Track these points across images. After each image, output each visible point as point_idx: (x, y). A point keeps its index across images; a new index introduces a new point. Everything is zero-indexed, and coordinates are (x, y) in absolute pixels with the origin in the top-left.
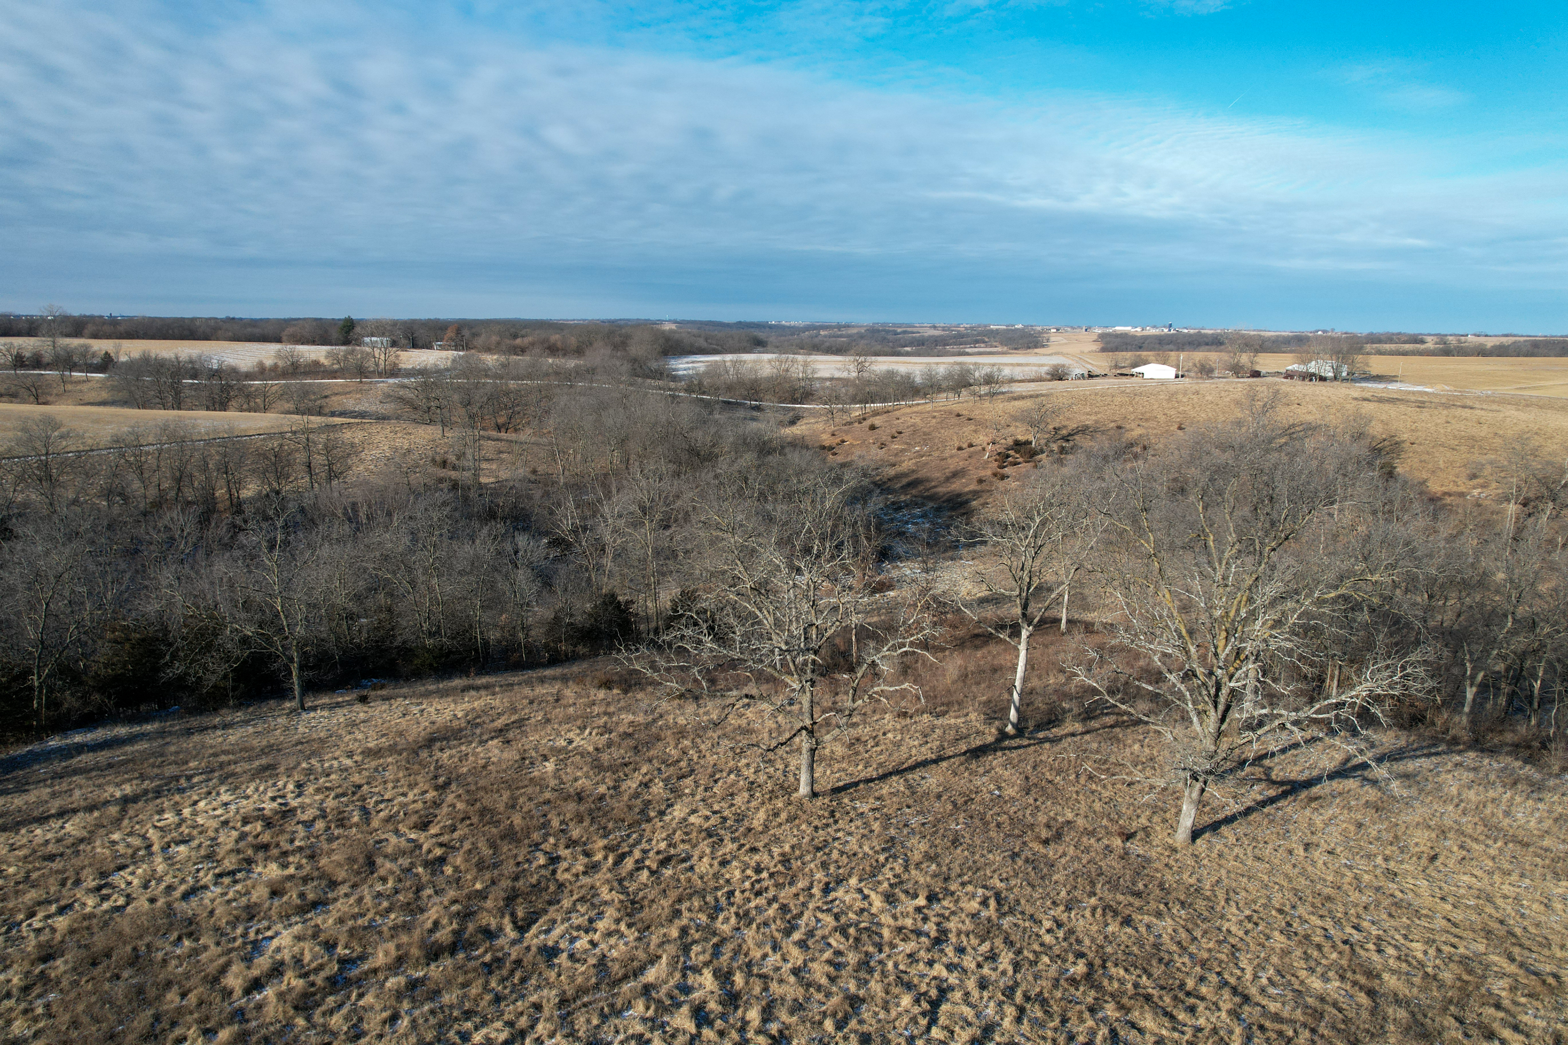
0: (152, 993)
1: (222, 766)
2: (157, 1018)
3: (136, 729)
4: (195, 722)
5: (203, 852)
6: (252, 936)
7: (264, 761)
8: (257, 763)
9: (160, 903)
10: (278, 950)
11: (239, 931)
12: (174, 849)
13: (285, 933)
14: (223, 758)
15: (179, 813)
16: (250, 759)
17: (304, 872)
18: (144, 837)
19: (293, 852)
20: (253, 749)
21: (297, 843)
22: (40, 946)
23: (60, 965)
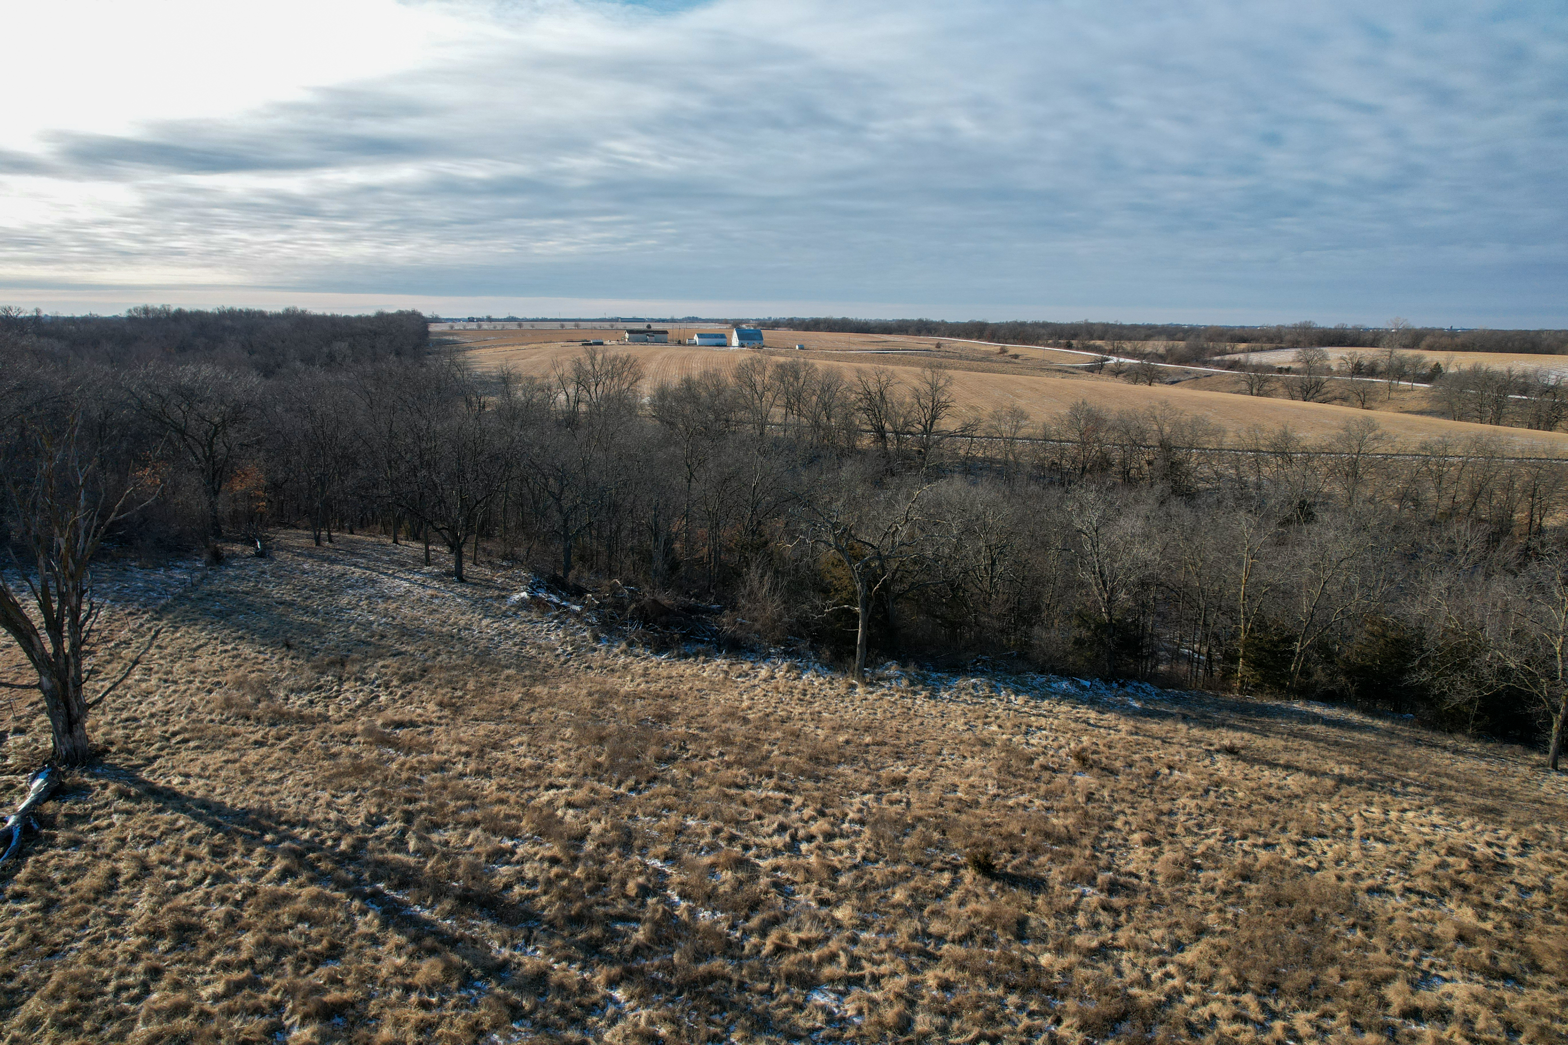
0: (1317, 958)
1: (1441, 787)
2: (1315, 983)
3: (1368, 720)
4: (1426, 735)
5: (1398, 859)
6: (1425, 965)
7: (1489, 802)
8: (1480, 801)
9: (1346, 884)
10: (1450, 996)
11: (1413, 952)
12: (1371, 842)
13: (1461, 984)
14: (1445, 780)
15: (1386, 812)
16: (1474, 794)
17: (1504, 936)
18: (1348, 818)
19: (1496, 909)
20: (1480, 785)
21: (1503, 902)
22: (1243, 865)
23: (1253, 890)
